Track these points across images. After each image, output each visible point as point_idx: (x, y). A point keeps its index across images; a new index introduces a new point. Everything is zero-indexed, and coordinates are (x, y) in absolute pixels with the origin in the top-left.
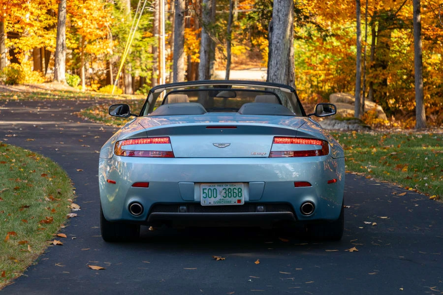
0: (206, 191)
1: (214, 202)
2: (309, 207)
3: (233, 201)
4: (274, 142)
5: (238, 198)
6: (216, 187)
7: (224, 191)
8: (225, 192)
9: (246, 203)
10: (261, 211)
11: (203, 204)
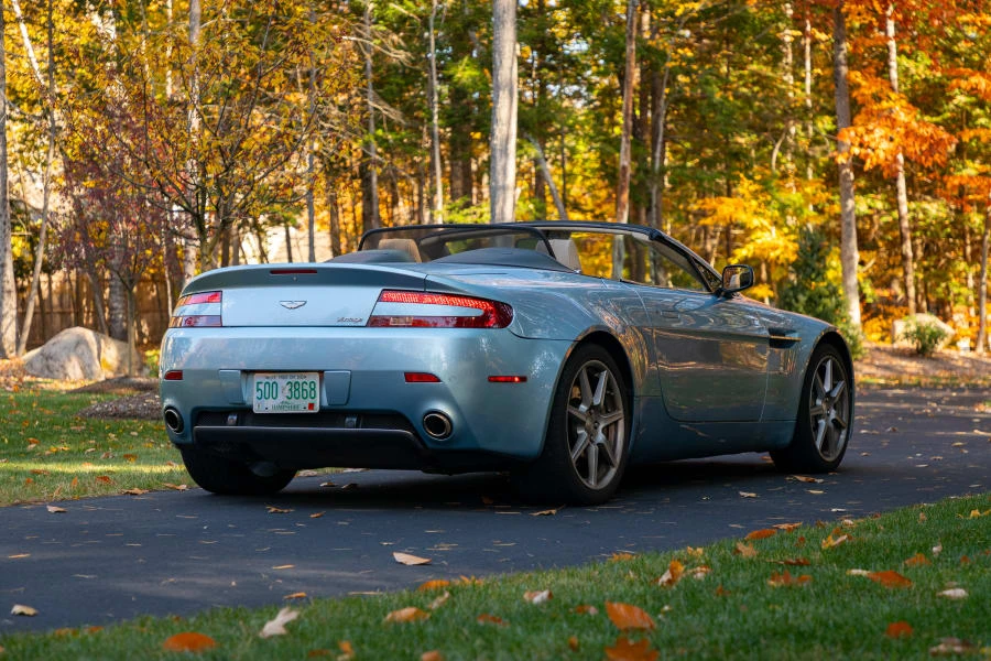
0: (261, 387)
1: (274, 407)
2: (436, 422)
3: (301, 406)
4: (380, 299)
5: (309, 401)
6: (278, 380)
7: (288, 387)
8: (290, 390)
9: (322, 409)
10: (350, 427)
11: (256, 410)
